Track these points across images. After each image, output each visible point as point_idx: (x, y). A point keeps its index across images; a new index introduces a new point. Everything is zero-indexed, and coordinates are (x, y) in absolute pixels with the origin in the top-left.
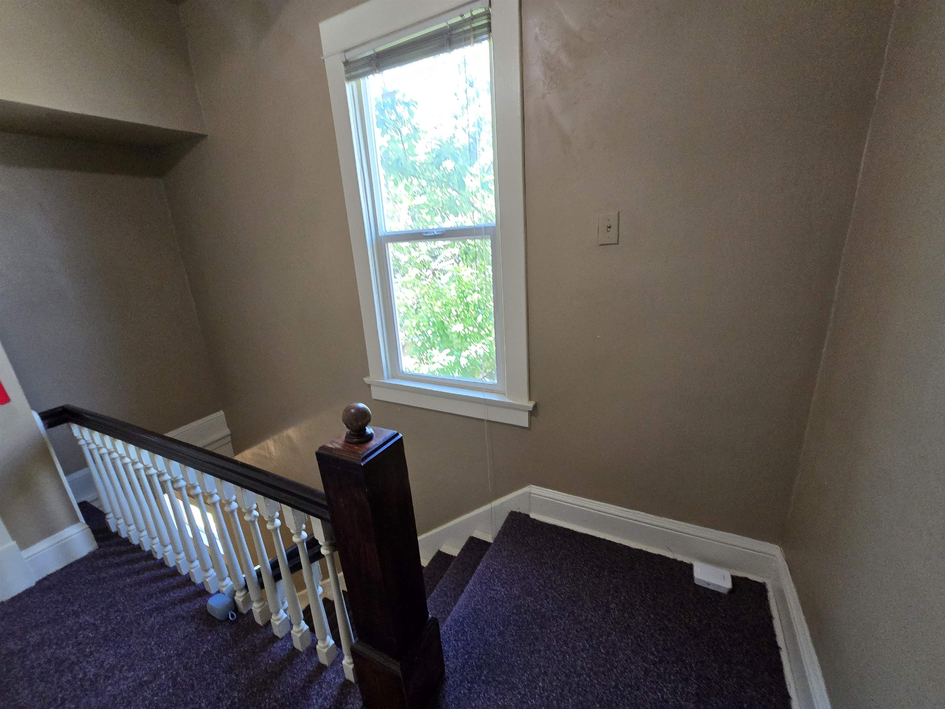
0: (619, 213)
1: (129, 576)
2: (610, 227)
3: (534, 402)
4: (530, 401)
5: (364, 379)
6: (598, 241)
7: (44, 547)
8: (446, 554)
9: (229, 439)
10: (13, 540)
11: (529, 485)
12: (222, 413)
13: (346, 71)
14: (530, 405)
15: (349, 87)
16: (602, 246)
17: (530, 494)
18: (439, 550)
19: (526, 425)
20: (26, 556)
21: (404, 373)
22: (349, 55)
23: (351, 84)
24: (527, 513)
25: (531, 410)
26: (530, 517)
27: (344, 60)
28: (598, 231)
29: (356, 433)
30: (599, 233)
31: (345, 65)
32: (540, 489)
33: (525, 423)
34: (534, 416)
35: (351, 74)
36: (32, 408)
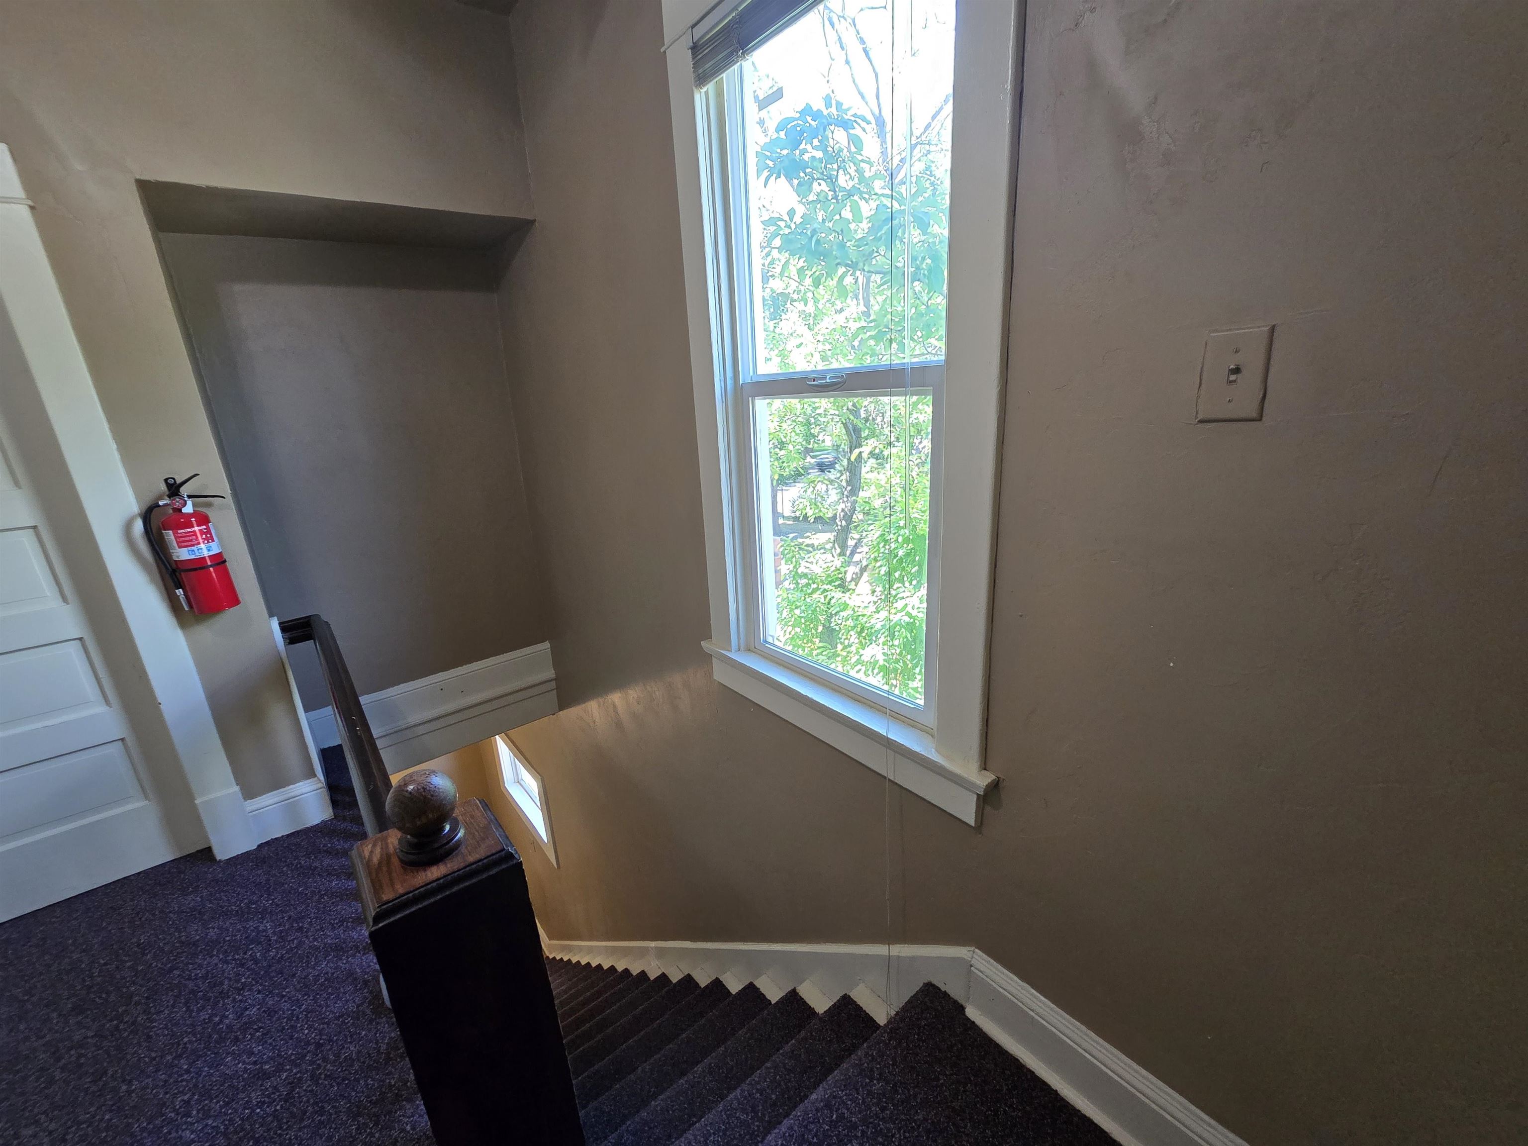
0: (1273, 329)
1: (338, 876)
2: (1237, 370)
3: (994, 777)
4: (983, 772)
5: (702, 643)
6: (1197, 413)
7: (271, 802)
8: (806, 1004)
9: (553, 684)
10: (237, 784)
11: (970, 946)
12: (547, 645)
13: (696, 66)
14: (983, 780)
15: (701, 98)
16: (1208, 426)
17: (971, 966)
18: (795, 988)
19: (971, 820)
20: (249, 809)
21: (767, 645)
22: (699, 32)
23: (705, 89)
24: (962, 1001)
25: (982, 793)
26: (964, 1014)
27: (692, 44)
28: (1201, 380)
29: (416, 840)
30: (1203, 385)
31: (693, 54)
32: (992, 965)
33: (969, 816)
34: (988, 809)
35: (700, 71)
36: (271, 615)
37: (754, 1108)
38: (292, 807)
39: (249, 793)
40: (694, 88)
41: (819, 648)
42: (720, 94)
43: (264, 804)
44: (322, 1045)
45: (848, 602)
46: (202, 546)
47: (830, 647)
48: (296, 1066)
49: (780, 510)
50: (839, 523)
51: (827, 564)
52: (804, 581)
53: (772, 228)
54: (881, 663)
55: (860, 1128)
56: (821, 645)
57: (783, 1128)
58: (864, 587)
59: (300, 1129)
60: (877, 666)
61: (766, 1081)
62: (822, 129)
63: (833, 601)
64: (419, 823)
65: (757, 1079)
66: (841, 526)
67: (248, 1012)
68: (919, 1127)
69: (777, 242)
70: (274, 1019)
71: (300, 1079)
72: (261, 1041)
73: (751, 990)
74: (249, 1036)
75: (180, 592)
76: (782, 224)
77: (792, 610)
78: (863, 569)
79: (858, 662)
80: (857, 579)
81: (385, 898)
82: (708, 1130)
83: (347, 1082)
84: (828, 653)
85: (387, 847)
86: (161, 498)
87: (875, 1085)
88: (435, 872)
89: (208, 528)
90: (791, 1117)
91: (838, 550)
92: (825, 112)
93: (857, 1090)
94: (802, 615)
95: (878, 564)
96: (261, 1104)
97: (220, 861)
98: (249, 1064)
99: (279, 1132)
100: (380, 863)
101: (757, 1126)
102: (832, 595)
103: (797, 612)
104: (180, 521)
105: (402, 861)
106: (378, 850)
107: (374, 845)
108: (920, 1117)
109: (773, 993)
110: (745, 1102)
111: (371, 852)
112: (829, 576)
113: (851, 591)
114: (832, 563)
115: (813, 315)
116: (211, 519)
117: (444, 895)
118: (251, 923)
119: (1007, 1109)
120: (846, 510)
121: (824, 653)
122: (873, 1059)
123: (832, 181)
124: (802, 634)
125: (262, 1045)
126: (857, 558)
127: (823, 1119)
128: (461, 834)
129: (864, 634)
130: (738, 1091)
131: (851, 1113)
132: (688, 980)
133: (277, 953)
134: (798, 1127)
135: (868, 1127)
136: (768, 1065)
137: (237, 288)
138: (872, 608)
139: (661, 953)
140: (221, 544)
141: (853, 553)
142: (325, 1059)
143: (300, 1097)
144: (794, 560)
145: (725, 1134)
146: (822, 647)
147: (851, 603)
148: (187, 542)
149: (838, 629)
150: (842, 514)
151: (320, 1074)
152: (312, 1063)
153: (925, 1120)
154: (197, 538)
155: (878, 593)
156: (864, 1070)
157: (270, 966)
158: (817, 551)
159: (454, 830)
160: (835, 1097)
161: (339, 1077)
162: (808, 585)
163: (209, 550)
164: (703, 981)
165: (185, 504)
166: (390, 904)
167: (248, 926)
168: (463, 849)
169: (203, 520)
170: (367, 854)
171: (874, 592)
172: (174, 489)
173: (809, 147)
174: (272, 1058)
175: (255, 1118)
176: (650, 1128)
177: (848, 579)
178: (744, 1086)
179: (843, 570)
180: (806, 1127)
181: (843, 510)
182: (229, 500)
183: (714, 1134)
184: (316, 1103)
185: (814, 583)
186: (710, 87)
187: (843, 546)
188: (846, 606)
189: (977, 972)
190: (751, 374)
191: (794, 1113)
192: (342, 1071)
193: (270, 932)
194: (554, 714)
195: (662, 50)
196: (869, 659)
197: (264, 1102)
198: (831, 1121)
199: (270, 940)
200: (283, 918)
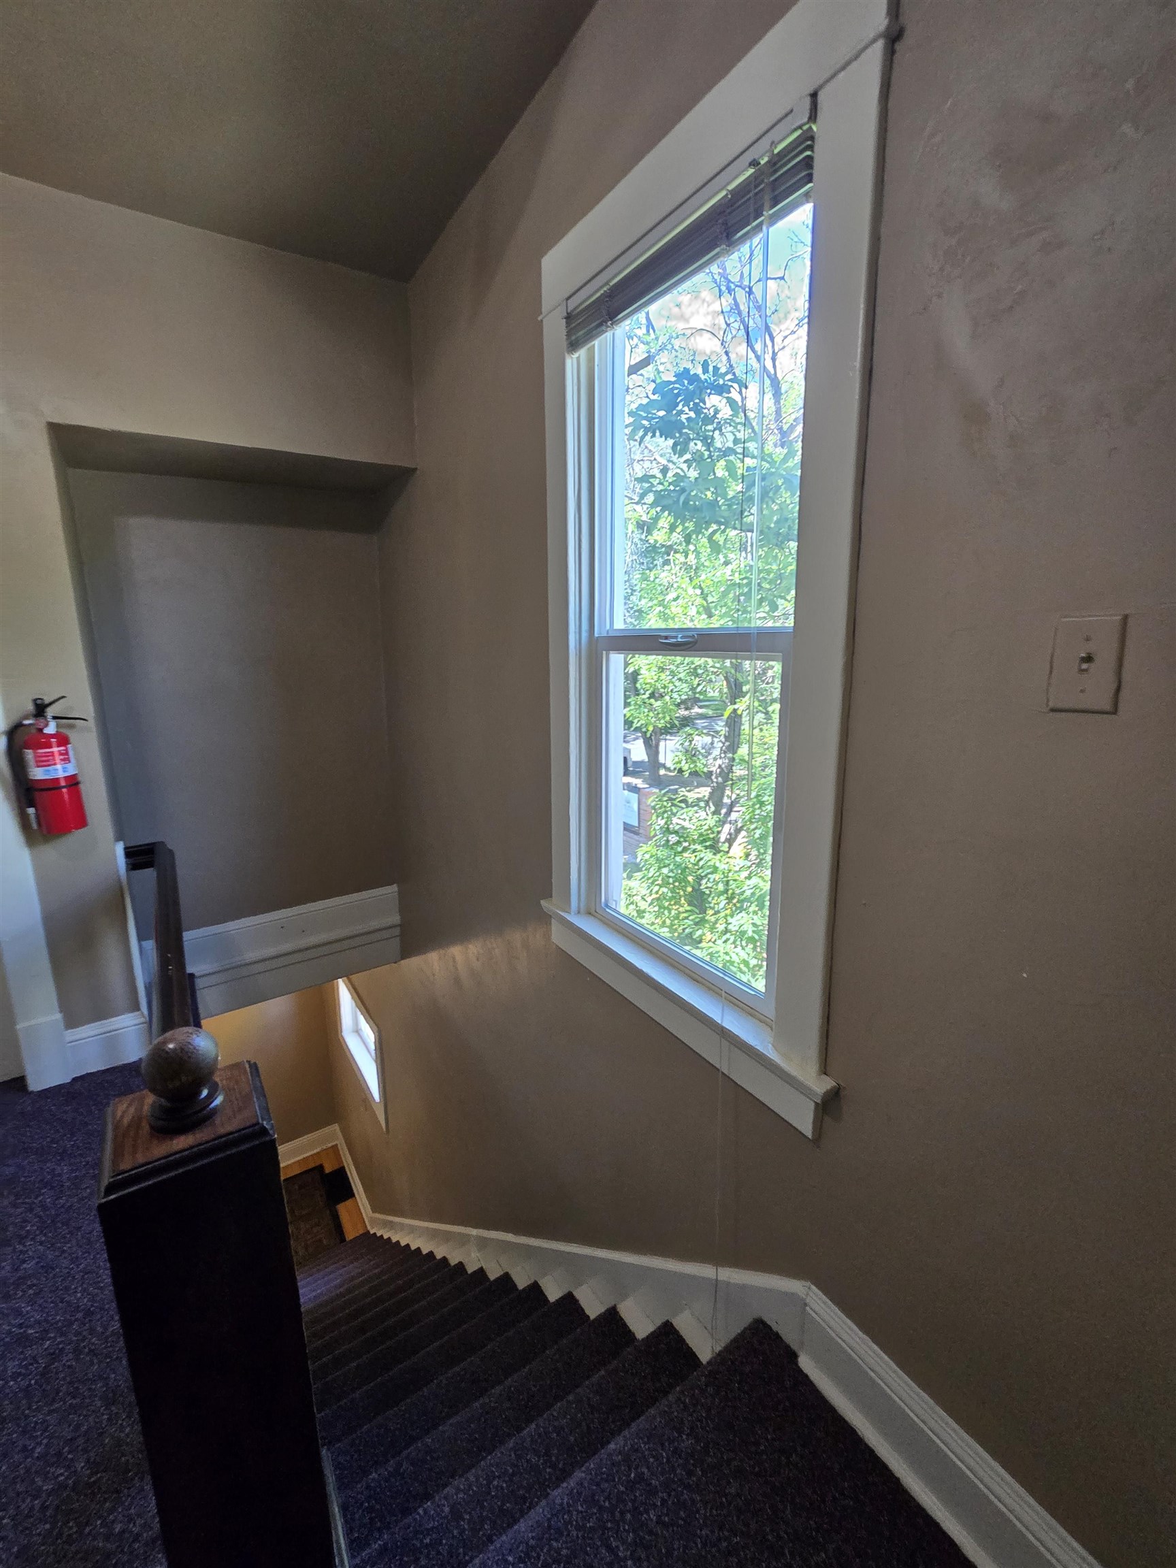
0: (1126, 618)
2: (1089, 659)
3: (834, 1084)
4: (824, 1077)
5: (542, 902)
6: (1048, 701)
7: (92, 1033)
8: (625, 1325)
9: (397, 931)
10: (61, 1012)
11: (805, 1279)
12: (394, 888)
13: (569, 335)
14: (822, 1086)
15: (571, 362)
16: (1058, 715)
17: (806, 1305)
18: (615, 1305)
19: (808, 1132)
20: (68, 1039)
21: (608, 910)
22: (572, 304)
23: (576, 355)
24: (794, 1346)
25: (819, 1101)
26: (796, 1364)
27: (566, 314)
28: (1051, 667)
29: (169, 1105)
30: (1055, 672)
31: (567, 323)
32: (830, 1308)
33: (806, 1126)
34: (827, 1118)
35: (573, 338)
36: (118, 839)
37: (547, 1454)
38: (111, 1042)
39: (72, 1021)
40: (566, 354)
41: (687, 911)
42: (591, 360)
43: (84, 1035)
44: (93, 1313)
45: (718, 864)
46: (59, 767)
47: (698, 912)
48: (62, 1334)
49: (661, 759)
50: (715, 780)
51: (701, 823)
52: (673, 839)
53: (646, 485)
54: (750, 933)
55: (660, 1494)
56: (689, 908)
57: (572, 1482)
58: (737, 849)
59: (50, 1412)
60: (746, 936)
61: (565, 1417)
62: (698, 392)
63: (701, 863)
64: (171, 1086)
65: (555, 1414)
66: (717, 783)
67: (25, 1266)
68: (730, 1504)
69: (650, 498)
70: (51, 1275)
71: (62, 1350)
72: (31, 1302)
73: (569, 1300)
74: (21, 1294)
75: (31, 811)
76: (655, 482)
77: (660, 868)
78: (738, 831)
79: (726, 931)
80: (730, 841)
81: (123, 1167)
82: (493, 1471)
83: (108, 1360)
84: (696, 918)
85: (142, 1108)
86: (26, 718)
87: (683, 1441)
88: (182, 1142)
89: (66, 750)
90: (583, 1469)
91: (713, 808)
92: (703, 377)
93: (662, 1445)
94: (671, 874)
95: (753, 827)
96: (15, 1376)
97: (32, 1092)
98: (14, 1326)
99: (27, 1412)
100: (129, 1126)
101: (549, 1473)
102: (702, 856)
103: (665, 871)
104: (40, 741)
105: (152, 1127)
106: (132, 1110)
107: (130, 1105)
108: (733, 1491)
109: (593, 1308)
110: (539, 1441)
111: (124, 1112)
112: (701, 835)
113: (722, 853)
114: (705, 822)
115: (694, 567)
116: (71, 740)
117: (186, 1169)
118: (48, 1165)
119: (837, 1495)
120: (723, 766)
121: (691, 918)
122: (686, 1407)
123: (708, 442)
124: (670, 894)
125: (32, 1305)
126: (734, 816)
127: (620, 1478)
128: (218, 1101)
129: (735, 901)
130: (533, 1426)
131: (652, 1474)
132: (506, 1279)
133: (67, 1201)
134: (588, 1483)
135: (669, 1495)
136: (571, 1398)
137: (134, 521)
138: (745, 874)
139: (483, 1243)
140: (78, 765)
141: (728, 813)
142: (92, 1331)
143: (57, 1373)
144: (666, 815)
145: (511, 1480)
146: (690, 911)
147: (721, 866)
148: (43, 762)
149: (708, 892)
150: (718, 770)
151: (85, 1347)
152: (77, 1334)
153: (739, 1495)
154: (54, 760)
155: (752, 857)
156: (672, 1420)
157: (57, 1215)
158: (690, 809)
159: (211, 1097)
160: (636, 1450)
161: (102, 1354)
162: (679, 843)
163: (64, 771)
164: (522, 1283)
165: (47, 725)
166: (126, 1175)
167: (45, 1167)
168: (218, 1120)
169: (63, 740)
170: (119, 1114)
171: (747, 855)
172: (40, 709)
173: (686, 409)
174: (39, 1322)
175: (7, 1391)
176: (432, 1458)
177: (722, 839)
178: (541, 1421)
179: (716, 830)
180: (598, 1485)
181: (720, 767)
182: (92, 723)
183: (499, 1477)
184: (71, 1383)
185: (685, 841)
186: (582, 353)
187: (719, 805)
188: (715, 870)
189: (811, 1312)
190: (608, 627)
191: (587, 1464)
192: (106, 1347)
193: (65, 1177)
194: (395, 963)
195: (539, 319)
196: (737, 928)
197: (20, 1374)
198: (628, 1482)
199: (62, 1186)
200: (81, 1162)
